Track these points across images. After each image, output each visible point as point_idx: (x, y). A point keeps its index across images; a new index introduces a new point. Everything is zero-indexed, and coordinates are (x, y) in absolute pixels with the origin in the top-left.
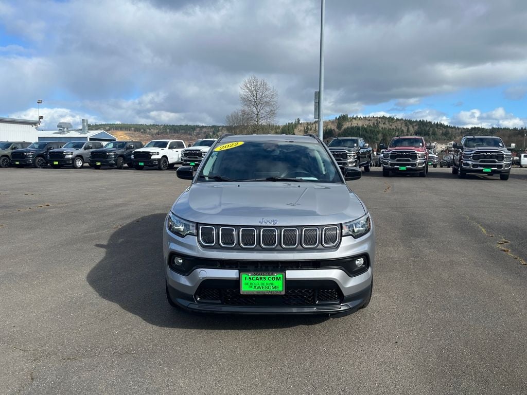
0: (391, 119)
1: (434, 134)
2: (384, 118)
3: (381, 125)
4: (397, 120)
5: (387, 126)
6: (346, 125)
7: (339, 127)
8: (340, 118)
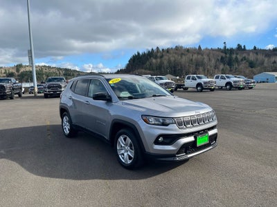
0: (49, 67)
1: (73, 75)
2: (45, 66)
3: (44, 70)
4: (53, 68)
5: (47, 71)
6: (22, 70)
7: (18, 71)
8: (17, 66)
